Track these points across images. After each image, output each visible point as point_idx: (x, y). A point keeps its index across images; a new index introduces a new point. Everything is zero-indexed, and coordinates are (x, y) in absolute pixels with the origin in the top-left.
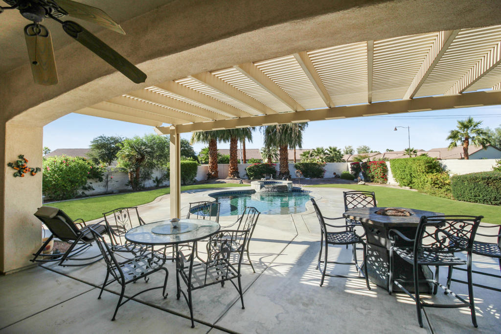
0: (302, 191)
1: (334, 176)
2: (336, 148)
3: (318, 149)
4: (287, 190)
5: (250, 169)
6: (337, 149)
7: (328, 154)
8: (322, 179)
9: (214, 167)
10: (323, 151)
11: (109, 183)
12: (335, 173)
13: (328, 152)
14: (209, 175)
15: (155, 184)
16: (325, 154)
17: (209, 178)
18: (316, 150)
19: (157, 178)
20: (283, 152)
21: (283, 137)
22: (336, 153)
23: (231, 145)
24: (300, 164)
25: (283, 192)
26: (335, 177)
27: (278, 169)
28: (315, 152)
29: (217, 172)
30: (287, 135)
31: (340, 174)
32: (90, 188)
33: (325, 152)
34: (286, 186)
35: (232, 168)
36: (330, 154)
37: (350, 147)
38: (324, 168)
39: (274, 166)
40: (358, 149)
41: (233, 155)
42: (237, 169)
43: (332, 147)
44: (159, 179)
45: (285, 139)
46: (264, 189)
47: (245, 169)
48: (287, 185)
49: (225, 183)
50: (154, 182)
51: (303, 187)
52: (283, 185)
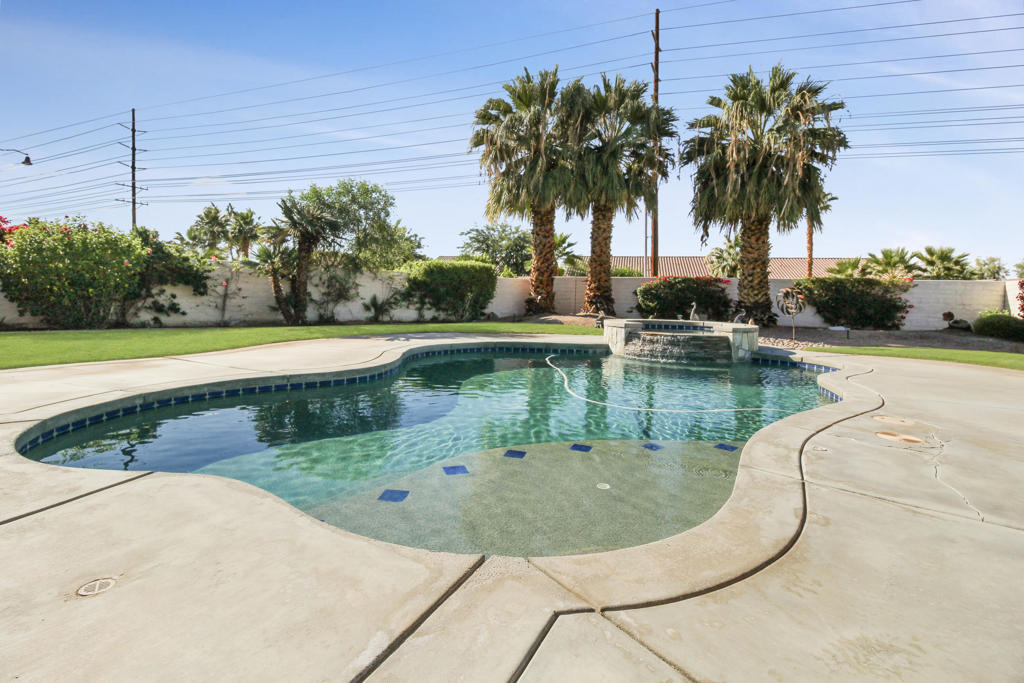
0: (794, 365)
1: (946, 324)
2: (952, 251)
3: (887, 254)
4: (729, 357)
5: (646, 292)
6: (955, 255)
7: (920, 269)
8: (897, 332)
9: (541, 282)
10: (902, 260)
11: (229, 303)
12: (948, 316)
13: (922, 264)
14: (530, 302)
15: (371, 314)
16: (910, 268)
17: (528, 310)
18: (880, 256)
19: (374, 300)
20: (753, 239)
21: (750, 188)
22: (951, 265)
23: (593, 223)
24: (813, 282)
25: (709, 361)
26: (951, 327)
27: (733, 293)
28: (877, 262)
29: (550, 296)
30: (765, 181)
31: (971, 320)
32: (174, 308)
33: (912, 262)
34: (726, 339)
35: (593, 285)
36: (929, 268)
37: (993, 260)
38: (904, 296)
39: (723, 286)
40: (1019, 266)
41: (597, 249)
42: (608, 289)
43: (937, 247)
44: (380, 300)
45: (757, 194)
46: (636, 346)
47: (635, 293)
48: (731, 336)
49: (561, 323)
50: (367, 308)
51: (802, 352)
52: (716, 334)
